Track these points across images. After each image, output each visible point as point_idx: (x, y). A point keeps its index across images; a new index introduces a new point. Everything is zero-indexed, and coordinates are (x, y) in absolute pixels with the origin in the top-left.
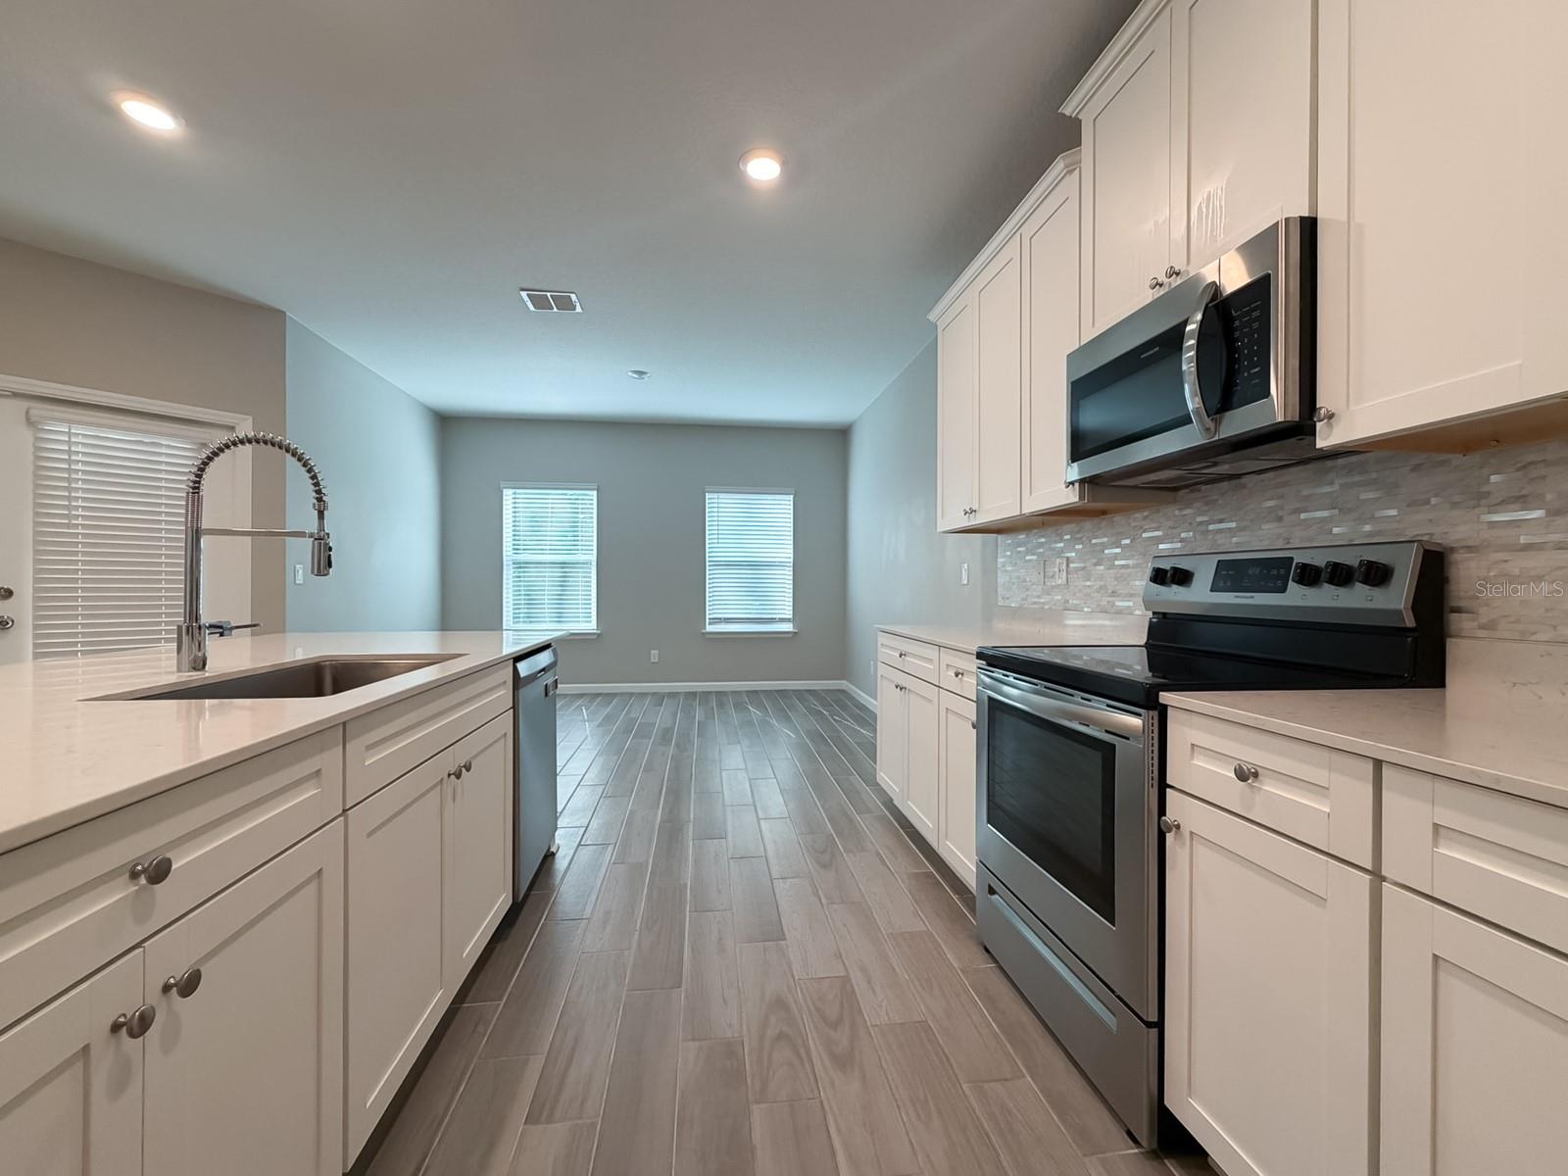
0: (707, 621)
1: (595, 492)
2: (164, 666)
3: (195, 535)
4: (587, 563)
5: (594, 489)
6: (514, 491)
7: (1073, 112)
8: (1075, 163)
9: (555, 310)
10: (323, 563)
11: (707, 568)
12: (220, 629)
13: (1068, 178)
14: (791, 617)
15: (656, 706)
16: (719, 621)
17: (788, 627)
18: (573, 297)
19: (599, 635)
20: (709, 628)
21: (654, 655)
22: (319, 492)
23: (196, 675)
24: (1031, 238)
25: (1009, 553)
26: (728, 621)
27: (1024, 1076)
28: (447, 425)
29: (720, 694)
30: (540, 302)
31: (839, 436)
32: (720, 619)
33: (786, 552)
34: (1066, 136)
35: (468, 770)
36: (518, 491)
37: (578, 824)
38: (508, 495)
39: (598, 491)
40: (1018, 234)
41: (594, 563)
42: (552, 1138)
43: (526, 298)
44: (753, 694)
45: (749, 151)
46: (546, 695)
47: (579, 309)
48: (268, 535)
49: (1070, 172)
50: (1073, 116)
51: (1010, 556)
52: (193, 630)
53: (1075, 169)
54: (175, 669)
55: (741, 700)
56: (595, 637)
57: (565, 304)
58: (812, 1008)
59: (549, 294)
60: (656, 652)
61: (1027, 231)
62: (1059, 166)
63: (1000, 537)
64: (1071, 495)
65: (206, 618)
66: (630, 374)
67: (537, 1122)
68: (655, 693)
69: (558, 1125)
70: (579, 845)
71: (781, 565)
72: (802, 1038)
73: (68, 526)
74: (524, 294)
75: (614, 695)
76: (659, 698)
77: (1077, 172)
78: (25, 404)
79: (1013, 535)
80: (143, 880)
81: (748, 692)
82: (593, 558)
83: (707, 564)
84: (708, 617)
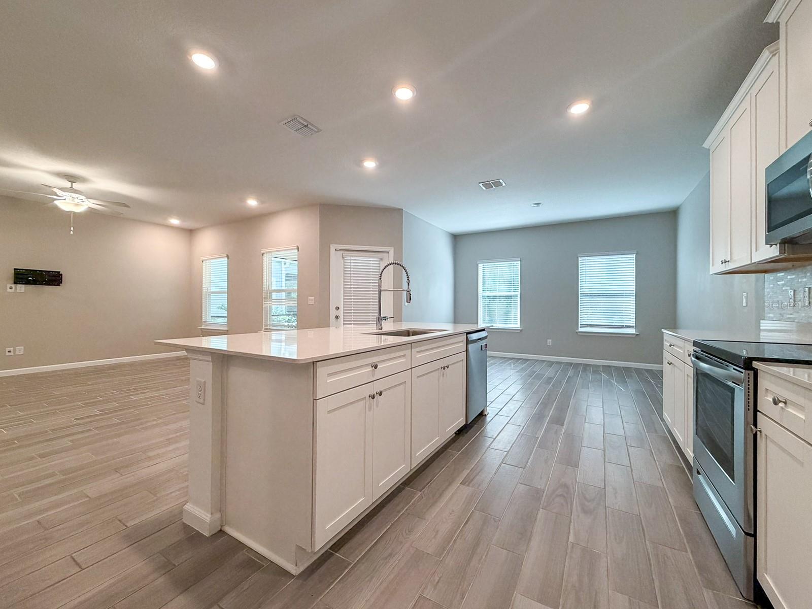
0: (579, 326)
1: (519, 262)
2: (373, 328)
3: (380, 291)
4: (515, 296)
5: (518, 261)
6: (483, 264)
7: (774, 20)
8: (776, 50)
9: (494, 187)
10: (409, 299)
11: (579, 297)
12: (385, 318)
13: (773, 58)
14: (634, 325)
15: (548, 366)
16: (587, 326)
17: (633, 331)
18: (501, 181)
19: (521, 331)
20: (580, 330)
21: (549, 342)
22: (408, 277)
23: (380, 331)
24: (756, 96)
25: (772, 286)
26: (592, 326)
27: (686, 551)
28: (456, 239)
29: (586, 366)
30: (488, 186)
31: (672, 215)
32: (587, 325)
33: (632, 287)
34: (771, 34)
35: (448, 368)
36: (484, 264)
37: (498, 407)
38: (481, 266)
39: (521, 261)
40: (749, 94)
41: (519, 296)
42: (467, 491)
43: (482, 186)
44: (607, 368)
45: (570, 105)
46: (482, 349)
47: (504, 184)
48: (397, 291)
49: (774, 55)
50: (775, 22)
51: (773, 288)
52: (380, 319)
53: (776, 54)
54: (376, 328)
55: (596, 369)
56: (519, 331)
57: (498, 184)
58: (580, 492)
59: (491, 182)
60: (551, 340)
61: (754, 91)
62: (766, 54)
63: (766, 275)
64: (775, 251)
65: (382, 316)
66: (532, 205)
67: (464, 485)
68: (549, 361)
69: (470, 488)
70: (497, 414)
71: (627, 295)
72: (571, 499)
73: (350, 288)
74: (481, 185)
75: (527, 360)
76: (551, 364)
77: (777, 55)
78: (342, 252)
79: (775, 273)
80: (373, 368)
81: (604, 366)
82: (518, 293)
83: (579, 295)
84: (579, 323)
